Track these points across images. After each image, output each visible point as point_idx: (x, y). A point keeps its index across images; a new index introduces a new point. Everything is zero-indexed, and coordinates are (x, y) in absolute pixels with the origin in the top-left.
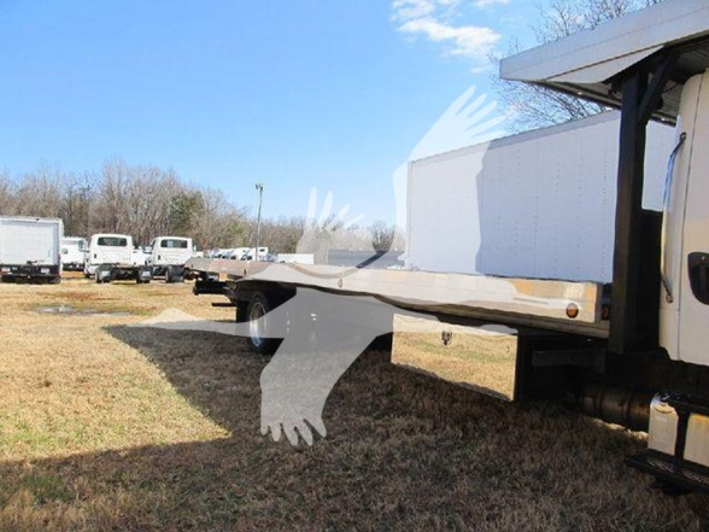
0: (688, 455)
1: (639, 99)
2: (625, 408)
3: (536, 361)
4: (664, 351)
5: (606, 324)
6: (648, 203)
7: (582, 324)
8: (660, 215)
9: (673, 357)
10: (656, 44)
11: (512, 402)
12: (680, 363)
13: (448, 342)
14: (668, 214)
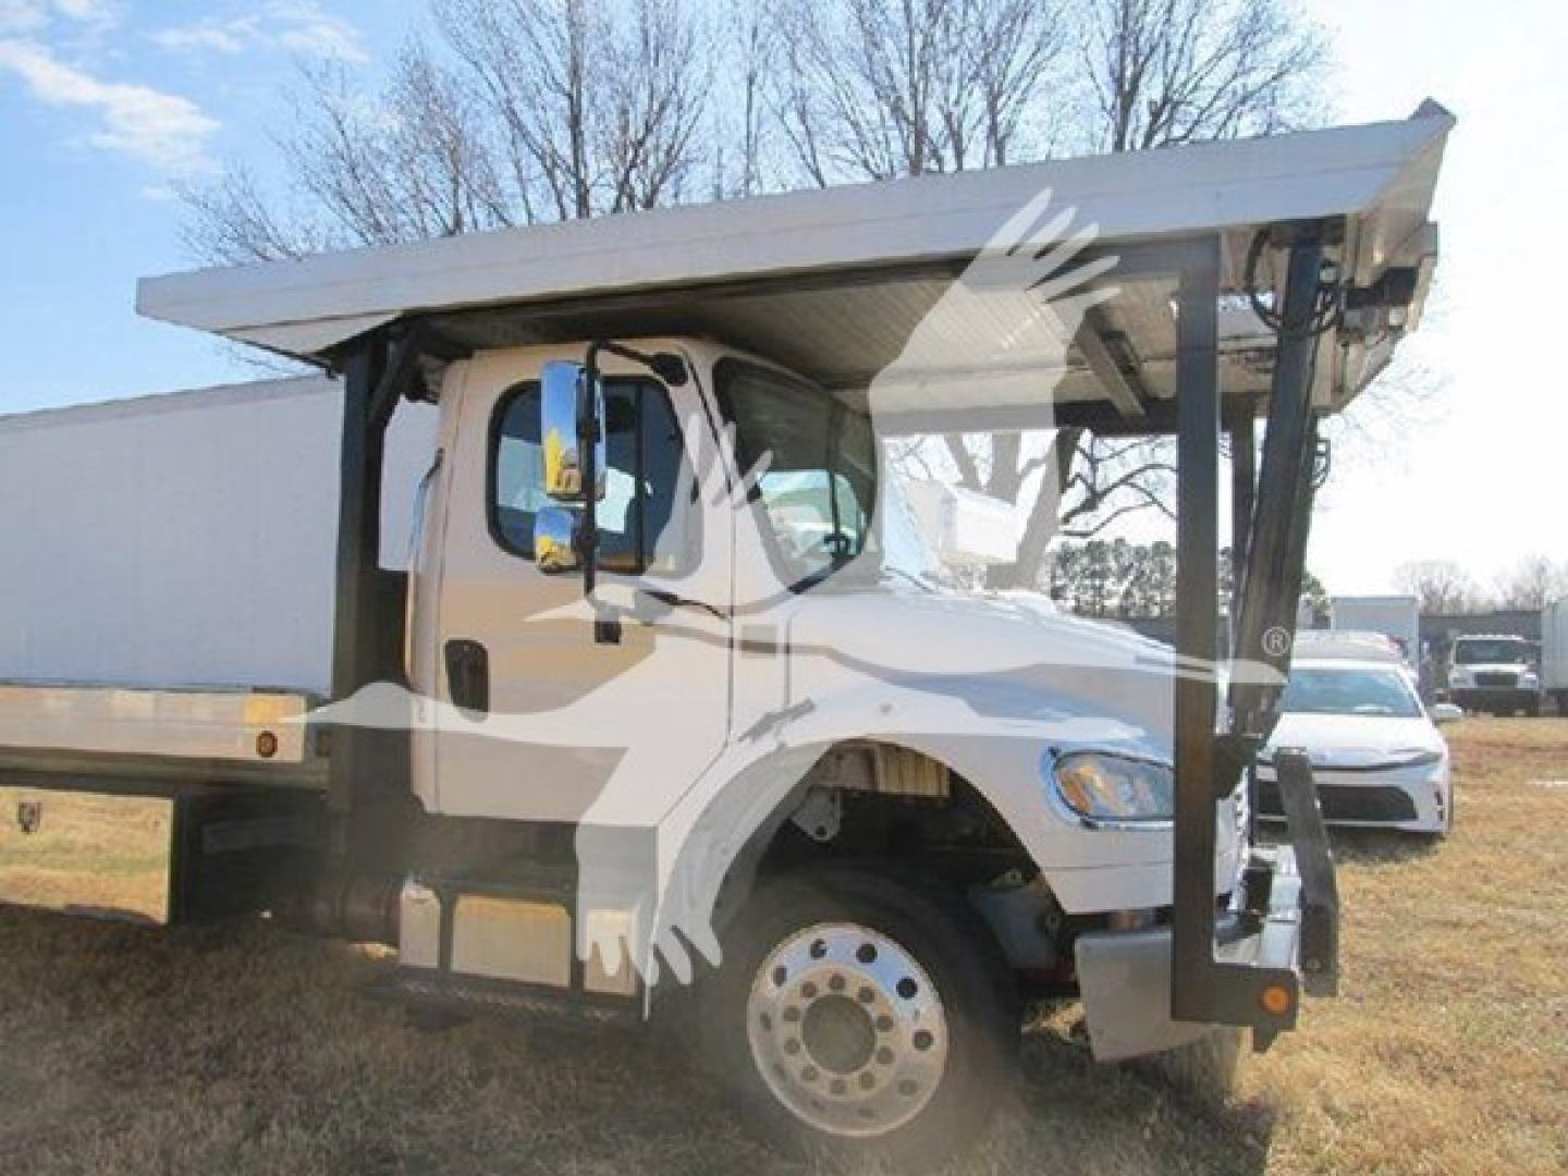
0: (458, 964)
1: (371, 391)
2: (382, 912)
3: (211, 843)
4: (418, 801)
5: (325, 763)
6: (389, 560)
7: (285, 767)
8: (404, 576)
9: (430, 807)
10: (389, 307)
11: (165, 927)
12: (440, 816)
13: (32, 827)
14: (417, 578)
